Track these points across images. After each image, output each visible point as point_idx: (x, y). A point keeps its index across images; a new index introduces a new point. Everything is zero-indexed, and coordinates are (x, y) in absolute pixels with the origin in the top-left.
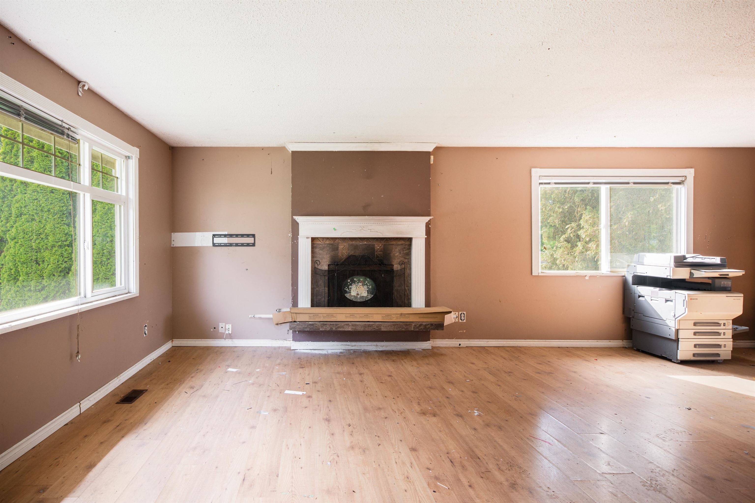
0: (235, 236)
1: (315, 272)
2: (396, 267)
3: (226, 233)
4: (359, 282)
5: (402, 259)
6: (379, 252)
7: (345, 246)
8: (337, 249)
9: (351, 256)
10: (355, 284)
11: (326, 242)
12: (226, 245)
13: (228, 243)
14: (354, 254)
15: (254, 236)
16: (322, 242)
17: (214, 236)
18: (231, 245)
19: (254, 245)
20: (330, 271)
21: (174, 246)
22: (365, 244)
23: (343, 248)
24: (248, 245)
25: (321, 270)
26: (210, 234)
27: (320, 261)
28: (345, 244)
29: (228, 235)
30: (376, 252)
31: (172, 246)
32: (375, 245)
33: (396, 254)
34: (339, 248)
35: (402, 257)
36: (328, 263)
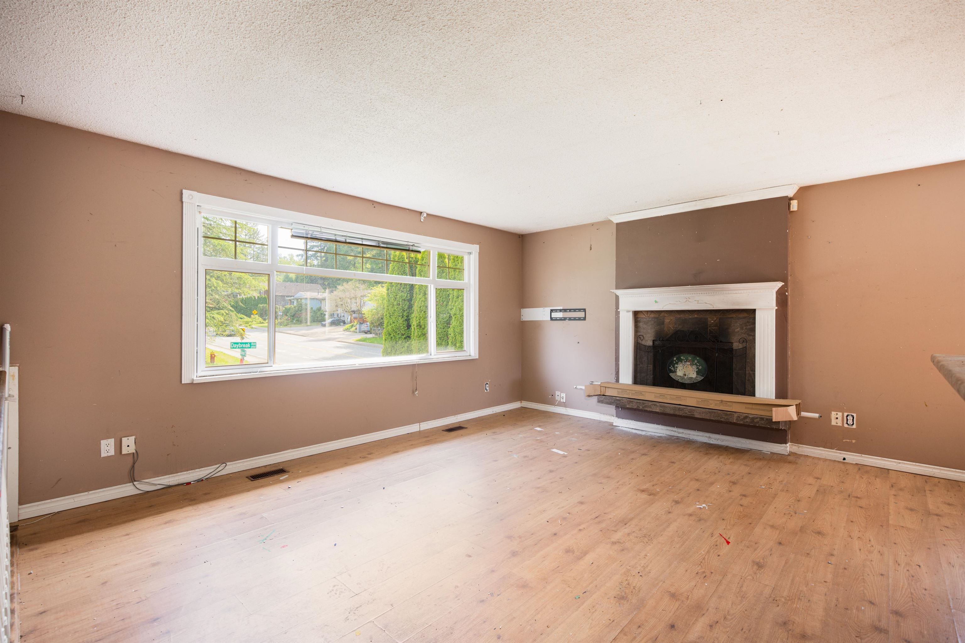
0: (568, 311)
1: (638, 348)
2: (737, 345)
3: (561, 308)
4: (687, 360)
5: (744, 336)
6: (712, 327)
7: (671, 320)
8: (663, 323)
9: (678, 331)
10: (682, 362)
11: (650, 316)
12: (561, 319)
13: (563, 318)
14: (682, 329)
15: (584, 310)
16: (646, 315)
17: (552, 311)
18: (564, 319)
19: (584, 319)
20: (654, 346)
21: (523, 320)
22: (696, 318)
23: (670, 322)
24: (579, 319)
25: (644, 345)
26: (548, 310)
27: (645, 336)
28: (672, 318)
29: (563, 310)
30: (710, 327)
31: (521, 320)
32: (707, 318)
33: (736, 330)
34: (665, 323)
35: (745, 334)
36: (652, 338)
